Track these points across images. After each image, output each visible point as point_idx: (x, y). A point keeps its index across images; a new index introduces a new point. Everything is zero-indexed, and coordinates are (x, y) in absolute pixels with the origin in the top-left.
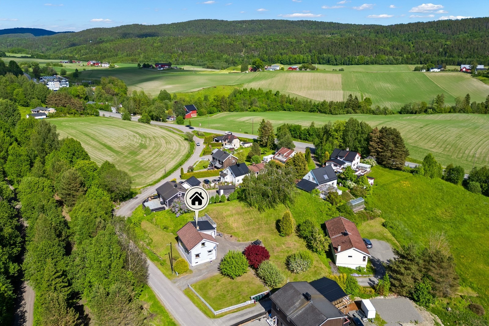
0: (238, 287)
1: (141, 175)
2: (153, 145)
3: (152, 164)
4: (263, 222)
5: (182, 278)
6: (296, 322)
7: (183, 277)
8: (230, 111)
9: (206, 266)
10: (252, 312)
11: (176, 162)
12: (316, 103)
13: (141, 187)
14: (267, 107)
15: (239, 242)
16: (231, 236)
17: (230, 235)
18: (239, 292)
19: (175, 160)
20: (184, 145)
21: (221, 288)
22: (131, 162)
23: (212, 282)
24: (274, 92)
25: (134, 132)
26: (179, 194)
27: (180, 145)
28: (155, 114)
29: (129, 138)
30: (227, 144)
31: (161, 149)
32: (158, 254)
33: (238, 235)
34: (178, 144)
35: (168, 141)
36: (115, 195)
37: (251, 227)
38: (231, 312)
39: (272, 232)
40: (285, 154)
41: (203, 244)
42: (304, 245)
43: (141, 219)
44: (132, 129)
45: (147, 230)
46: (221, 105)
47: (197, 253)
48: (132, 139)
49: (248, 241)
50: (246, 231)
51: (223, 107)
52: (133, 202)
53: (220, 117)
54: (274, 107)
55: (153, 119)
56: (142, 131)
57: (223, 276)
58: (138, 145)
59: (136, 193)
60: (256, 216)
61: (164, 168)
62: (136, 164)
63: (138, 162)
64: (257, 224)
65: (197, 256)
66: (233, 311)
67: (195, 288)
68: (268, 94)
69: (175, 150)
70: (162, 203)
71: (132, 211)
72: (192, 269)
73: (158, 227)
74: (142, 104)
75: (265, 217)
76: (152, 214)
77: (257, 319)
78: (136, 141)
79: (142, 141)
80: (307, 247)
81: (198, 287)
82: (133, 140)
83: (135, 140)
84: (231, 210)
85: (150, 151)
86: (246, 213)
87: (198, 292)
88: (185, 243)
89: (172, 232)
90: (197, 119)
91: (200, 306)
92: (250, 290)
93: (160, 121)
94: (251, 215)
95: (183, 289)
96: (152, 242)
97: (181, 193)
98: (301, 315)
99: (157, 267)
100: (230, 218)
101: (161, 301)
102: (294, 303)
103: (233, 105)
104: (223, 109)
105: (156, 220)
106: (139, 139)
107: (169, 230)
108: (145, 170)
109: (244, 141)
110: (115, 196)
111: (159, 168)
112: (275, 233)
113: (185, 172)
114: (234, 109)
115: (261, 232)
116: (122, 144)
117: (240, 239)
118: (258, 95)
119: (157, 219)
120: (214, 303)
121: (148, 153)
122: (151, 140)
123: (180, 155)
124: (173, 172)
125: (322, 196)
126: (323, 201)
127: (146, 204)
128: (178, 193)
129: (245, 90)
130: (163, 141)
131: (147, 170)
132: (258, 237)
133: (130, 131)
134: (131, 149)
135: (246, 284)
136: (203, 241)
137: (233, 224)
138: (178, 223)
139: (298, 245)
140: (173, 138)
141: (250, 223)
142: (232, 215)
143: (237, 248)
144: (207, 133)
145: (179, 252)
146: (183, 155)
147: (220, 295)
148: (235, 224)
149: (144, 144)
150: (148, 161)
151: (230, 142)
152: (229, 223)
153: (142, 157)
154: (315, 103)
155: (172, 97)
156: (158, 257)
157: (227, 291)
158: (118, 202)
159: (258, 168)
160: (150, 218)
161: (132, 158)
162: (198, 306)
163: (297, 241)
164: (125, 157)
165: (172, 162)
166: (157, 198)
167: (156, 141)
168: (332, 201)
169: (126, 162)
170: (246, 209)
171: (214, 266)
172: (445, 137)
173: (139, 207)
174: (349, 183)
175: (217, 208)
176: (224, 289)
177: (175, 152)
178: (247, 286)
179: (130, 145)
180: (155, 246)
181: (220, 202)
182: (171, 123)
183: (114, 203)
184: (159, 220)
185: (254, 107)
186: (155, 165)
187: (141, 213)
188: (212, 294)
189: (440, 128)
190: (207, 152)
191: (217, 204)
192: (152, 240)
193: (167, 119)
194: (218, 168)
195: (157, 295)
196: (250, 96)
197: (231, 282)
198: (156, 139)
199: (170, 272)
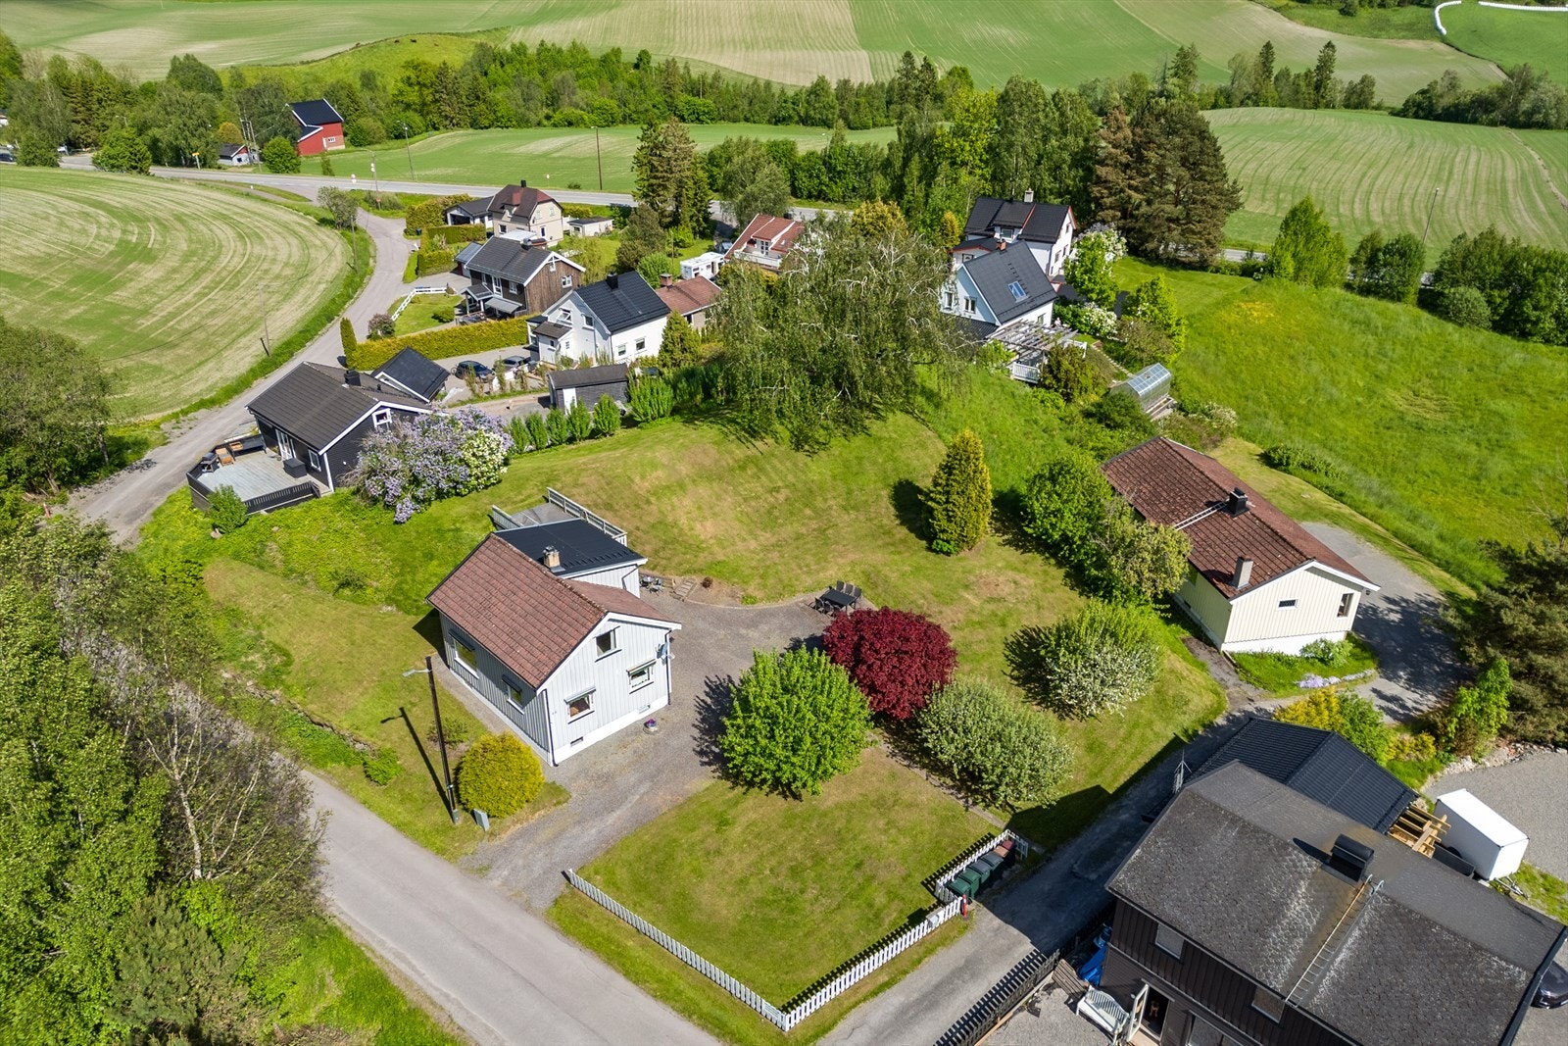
0: (839, 838)
1: (149, 366)
2: (184, 246)
3: (196, 319)
4: (831, 502)
5: (513, 839)
6: (1346, 1023)
7: (521, 835)
8: (475, 124)
9: (629, 752)
10: (969, 969)
11: (306, 309)
12: (790, 93)
13: (159, 415)
14: (616, 109)
15: (750, 607)
16: (706, 584)
17: (698, 580)
18: (858, 866)
19: (298, 298)
20: (325, 244)
21: (753, 857)
22: (87, 316)
23: (697, 835)
24: (629, 56)
25: (85, 203)
26: (380, 417)
27: (305, 244)
28: (163, 134)
29: (62, 223)
30: (508, 226)
31: (224, 261)
32: (344, 724)
33: (735, 571)
34: (294, 242)
35: (247, 231)
36: (28, 455)
37: (788, 530)
38: (865, 990)
39: (888, 540)
40: (774, 241)
41: (604, 642)
42: (1053, 578)
43: (200, 554)
44: (69, 191)
45: (246, 604)
46: (436, 101)
47: (573, 694)
48: (77, 227)
49: (793, 593)
50: (766, 549)
51: (448, 108)
52: (136, 485)
53: (445, 145)
54: (641, 108)
55: (158, 162)
56: (120, 196)
57: (740, 790)
58: (112, 247)
59: (141, 445)
60: (790, 478)
61: (258, 333)
62: (116, 322)
63: (123, 313)
64: (808, 512)
65: (580, 704)
66: (870, 987)
67: (612, 885)
68: (609, 62)
69: (286, 264)
70: (290, 469)
71: (137, 523)
72: (559, 777)
73: (305, 583)
74: (100, 101)
75: (834, 477)
76: (252, 523)
77: (1021, 1009)
78: (101, 237)
79: (124, 232)
80: (1072, 589)
81: (622, 875)
82: (83, 231)
83: (93, 229)
84: (665, 461)
85: (175, 270)
86: (743, 468)
87: (635, 906)
88: (496, 645)
89: (390, 601)
90: (350, 156)
91: (679, 993)
92: (905, 842)
93: (191, 164)
94: (767, 475)
95: (543, 902)
96: (287, 664)
97: (388, 411)
98: (1358, 969)
99: (350, 794)
100: (674, 499)
101: (433, 1003)
102: (1279, 907)
103: (484, 101)
104: (446, 117)
105: (283, 549)
106: (113, 225)
107: (369, 591)
108: (163, 346)
109: (574, 214)
110: (30, 461)
111: (233, 333)
112: (903, 541)
113: (361, 337)
114: (492, 117)
115: (840, 548)
116: (35, 246)
117: (751, 590)
118: (573, 66)
119: (290, 544)
120: (747, 956)
121: (166, 279)
122: (165, 227)
123: (314, 278)
124: (303, 345)
125: (1019, 371)
126: (1028, 389)
127: (205, 479)
128: (372, 412)
129: (520, 50)
130: (224, 233)
131: (173, 346)
132: (832, 573)
133: (59, 199)
134: (80, 267)
135: (873, 810)
136: (602, 628)
137: (698, 526)
138: (414, 549)
139: (1032, 582)
140: (268, 219)
141: (776, 513)
142: (682, 486)
143: (753, 634)
144: (412, 197)
145: (460, 698)
146: (329, 278)
147: (762, 902)
148: (708, 524)
149: (137, 244)
150: (170, 309)
151: (523, 217)
152: (675, 524)
153: (141, 292)
154: (783, 91)
155: (225, 81)
156: (343, 737)
157: (795, 872)
158: (53, 489)
159: (687, 295)
160: (248, 545)
161: (93, 298)
162: (665, 994)
163: (1020, 566)
164: (57, 295)
165: (286, 307)
166: (259, 448)
167: (190, 230)
168: (1066, 387)
169: (67, 317)
170: (740, 451)
171: (674, 743)
172: (1260, 170)
173: (171, 501)
174: (1094, 313)
175: (595, 461)
176: (773, 862)
177: (288, 272)
178: (881, 823)
179: (72, 250)
180: (312, 684)
181: (594, 434)
182: (241, 170)
183: (32, 496)
184: (298, 546)
185: (568, 111)
186: (210, 322)
187: (190, 528)
188: (719, 903)
189: (1232, 143)
190: (432, 260)
191: (582, 444)
192: (287, 654)
193: (222, 157)
194: (504, 315)
195: (397, 972)
196: (543, 73)
197: (795, 816)
198: (193, 224)
199: (439, 814)
